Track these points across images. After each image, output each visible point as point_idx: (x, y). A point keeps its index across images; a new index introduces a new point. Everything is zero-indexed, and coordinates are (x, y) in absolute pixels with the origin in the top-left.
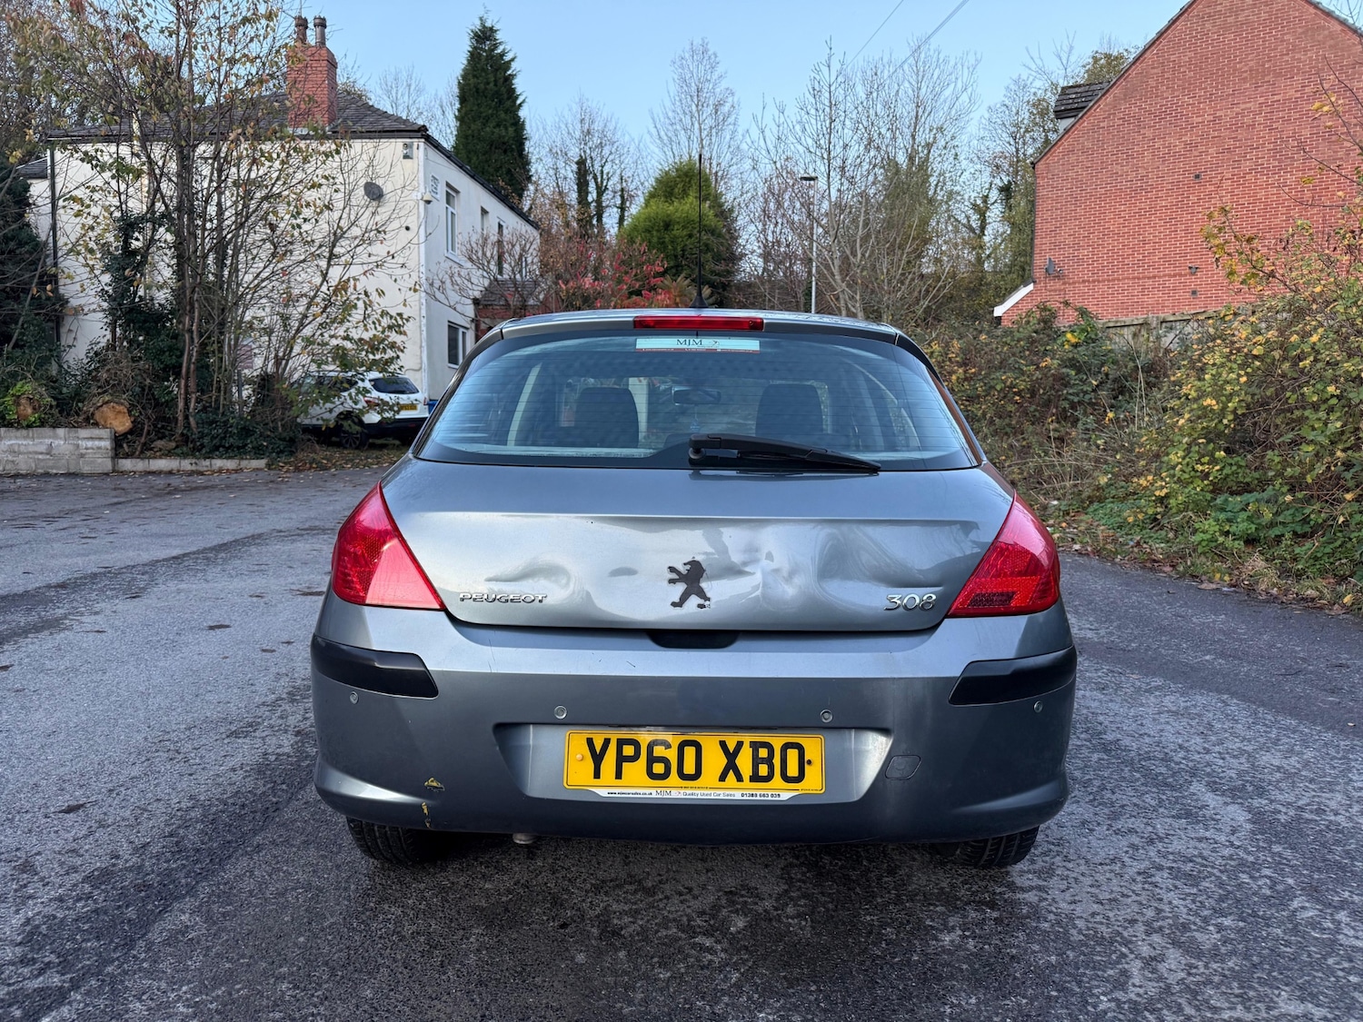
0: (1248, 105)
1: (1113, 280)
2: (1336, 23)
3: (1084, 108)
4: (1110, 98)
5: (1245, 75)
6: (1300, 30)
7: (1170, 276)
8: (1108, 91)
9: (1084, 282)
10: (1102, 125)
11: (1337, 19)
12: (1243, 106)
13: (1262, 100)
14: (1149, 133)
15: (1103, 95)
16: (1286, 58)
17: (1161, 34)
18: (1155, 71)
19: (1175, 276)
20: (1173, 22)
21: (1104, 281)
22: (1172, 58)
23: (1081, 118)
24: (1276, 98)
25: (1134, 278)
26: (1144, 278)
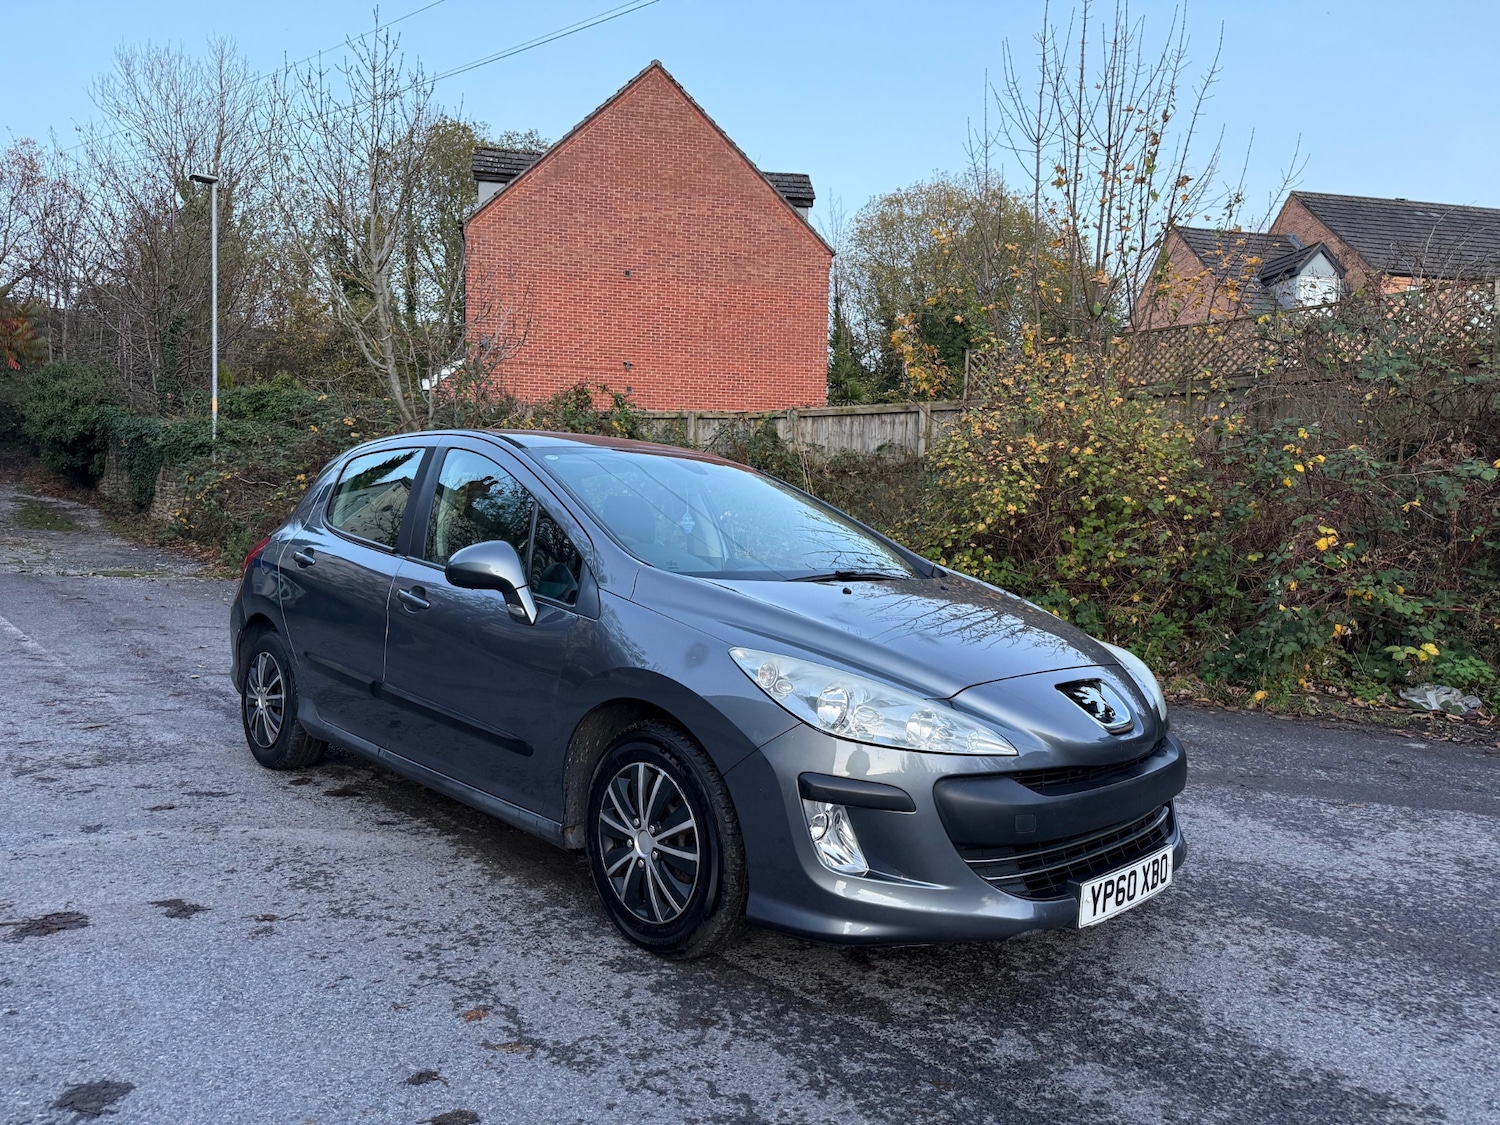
0: (670, 213)
1: (551, 366)
2: (737, 155)
3: (515, 175)
4: (540, 172)
5: (665, 182)
6: (709, 153)
7: (606, 369)
8: (538, 164)
9: (521, 363)
10: (534, 198)
11: (738, 151)
12: (665, 212)
13: (680, 210)
14: (581, 218)
15: (535, 167)
16: (699, 175)
17: (590, 119)
18: (585, 155)
19: (611, 370)
20: (600, 111)
21: (542, 366)
22: (601, 146)
23: (512, 185)
24: (692, 212)
25: (572, 367)
26: (582, 368)
